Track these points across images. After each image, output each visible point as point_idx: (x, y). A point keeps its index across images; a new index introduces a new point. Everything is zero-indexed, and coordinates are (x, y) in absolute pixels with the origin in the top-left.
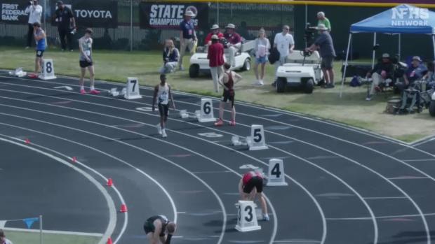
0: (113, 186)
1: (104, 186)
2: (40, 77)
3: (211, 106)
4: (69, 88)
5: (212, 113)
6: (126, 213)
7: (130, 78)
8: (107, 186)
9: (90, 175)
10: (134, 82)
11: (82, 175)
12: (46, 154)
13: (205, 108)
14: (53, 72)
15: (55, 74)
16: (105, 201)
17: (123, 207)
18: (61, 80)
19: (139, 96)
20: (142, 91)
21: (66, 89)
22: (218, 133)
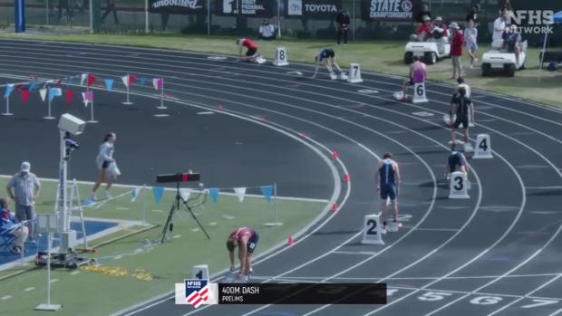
0: (338, 159)
1: (330, 158)
2: (275, 63)
3: (423, 89)
4: (300, 73)
5: (424, 95)
6: (349, 183)
7: (353, 65)
8: (332, 158)
9: (318, 149)
10: (356, 67)
11: (312, 150)
12: (279, 130)
13: (418, 90)
14: (286, 59)
15: (288, 61)
16: (330, 171)
17: (346, 177)
18: (292, 66)
19: (360, 80)
20: (363, 76)
21: (296, 74)
22: (429, 112)
